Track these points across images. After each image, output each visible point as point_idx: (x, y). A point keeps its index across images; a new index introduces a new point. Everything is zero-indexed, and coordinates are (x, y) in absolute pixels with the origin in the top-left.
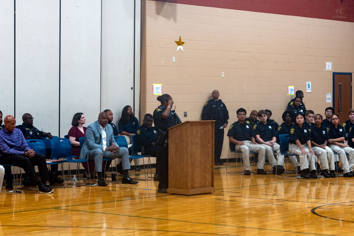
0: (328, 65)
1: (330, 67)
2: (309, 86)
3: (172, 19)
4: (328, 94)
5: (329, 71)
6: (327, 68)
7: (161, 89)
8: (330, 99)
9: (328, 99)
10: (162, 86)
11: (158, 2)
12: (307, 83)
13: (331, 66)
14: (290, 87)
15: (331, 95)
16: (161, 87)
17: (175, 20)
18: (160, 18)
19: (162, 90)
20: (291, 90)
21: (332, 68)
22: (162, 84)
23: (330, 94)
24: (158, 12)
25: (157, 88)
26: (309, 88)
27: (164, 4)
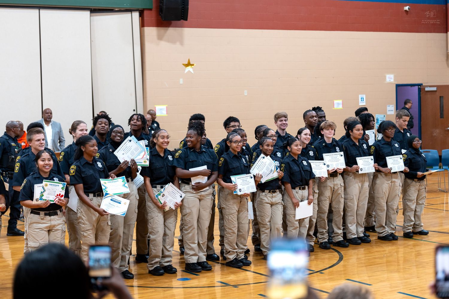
0: (389, 77)
1: (391, 79)
2: (362, 99)
3: (178, 43)
4: (389, 106)
5: (391, 83)
6: (387, 80)
7: (165, 110)
8: (392, 111)
9: (389, 111)
10: (167, 107)
11: (159, 28)
12: (360, 96)
13: (393, 78)
14: (336, 102)
15: (393, 107)
16: (165, 108)
17: (182, 44)
18: (163, 43)
19: (167, 111)
20: (338, 104)
21: (395, 80)
22: (167, 106)
23: (392, 105)
24: (160, 38)
25: (161, 109)
26: (363, 100)
27: (167, 30)
